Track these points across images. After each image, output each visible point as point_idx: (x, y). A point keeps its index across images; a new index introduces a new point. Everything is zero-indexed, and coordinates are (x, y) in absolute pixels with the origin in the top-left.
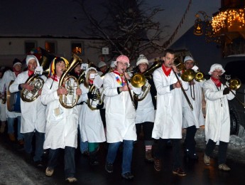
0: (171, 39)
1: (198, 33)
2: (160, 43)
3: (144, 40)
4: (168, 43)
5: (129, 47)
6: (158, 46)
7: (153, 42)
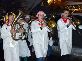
0: (31, 7)
1: (42, 5)
2: (27, 9)
3: (20, 7)
4: (30, 9)
5: (14, 10)
6: (26, 10)
7: (24, 8)
